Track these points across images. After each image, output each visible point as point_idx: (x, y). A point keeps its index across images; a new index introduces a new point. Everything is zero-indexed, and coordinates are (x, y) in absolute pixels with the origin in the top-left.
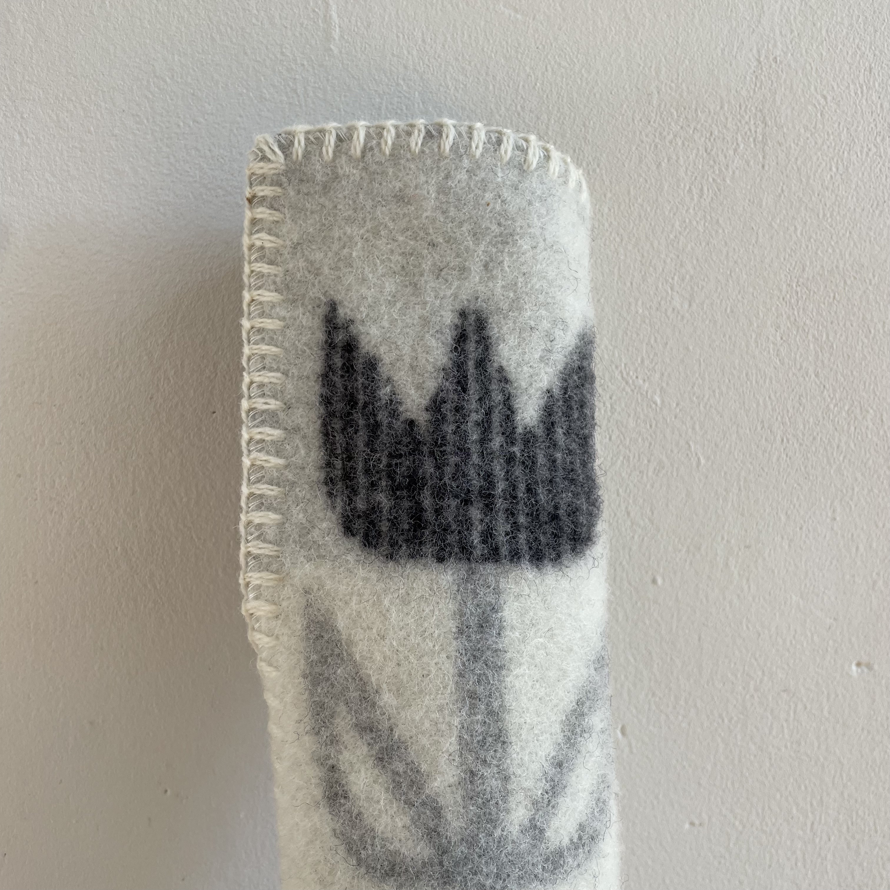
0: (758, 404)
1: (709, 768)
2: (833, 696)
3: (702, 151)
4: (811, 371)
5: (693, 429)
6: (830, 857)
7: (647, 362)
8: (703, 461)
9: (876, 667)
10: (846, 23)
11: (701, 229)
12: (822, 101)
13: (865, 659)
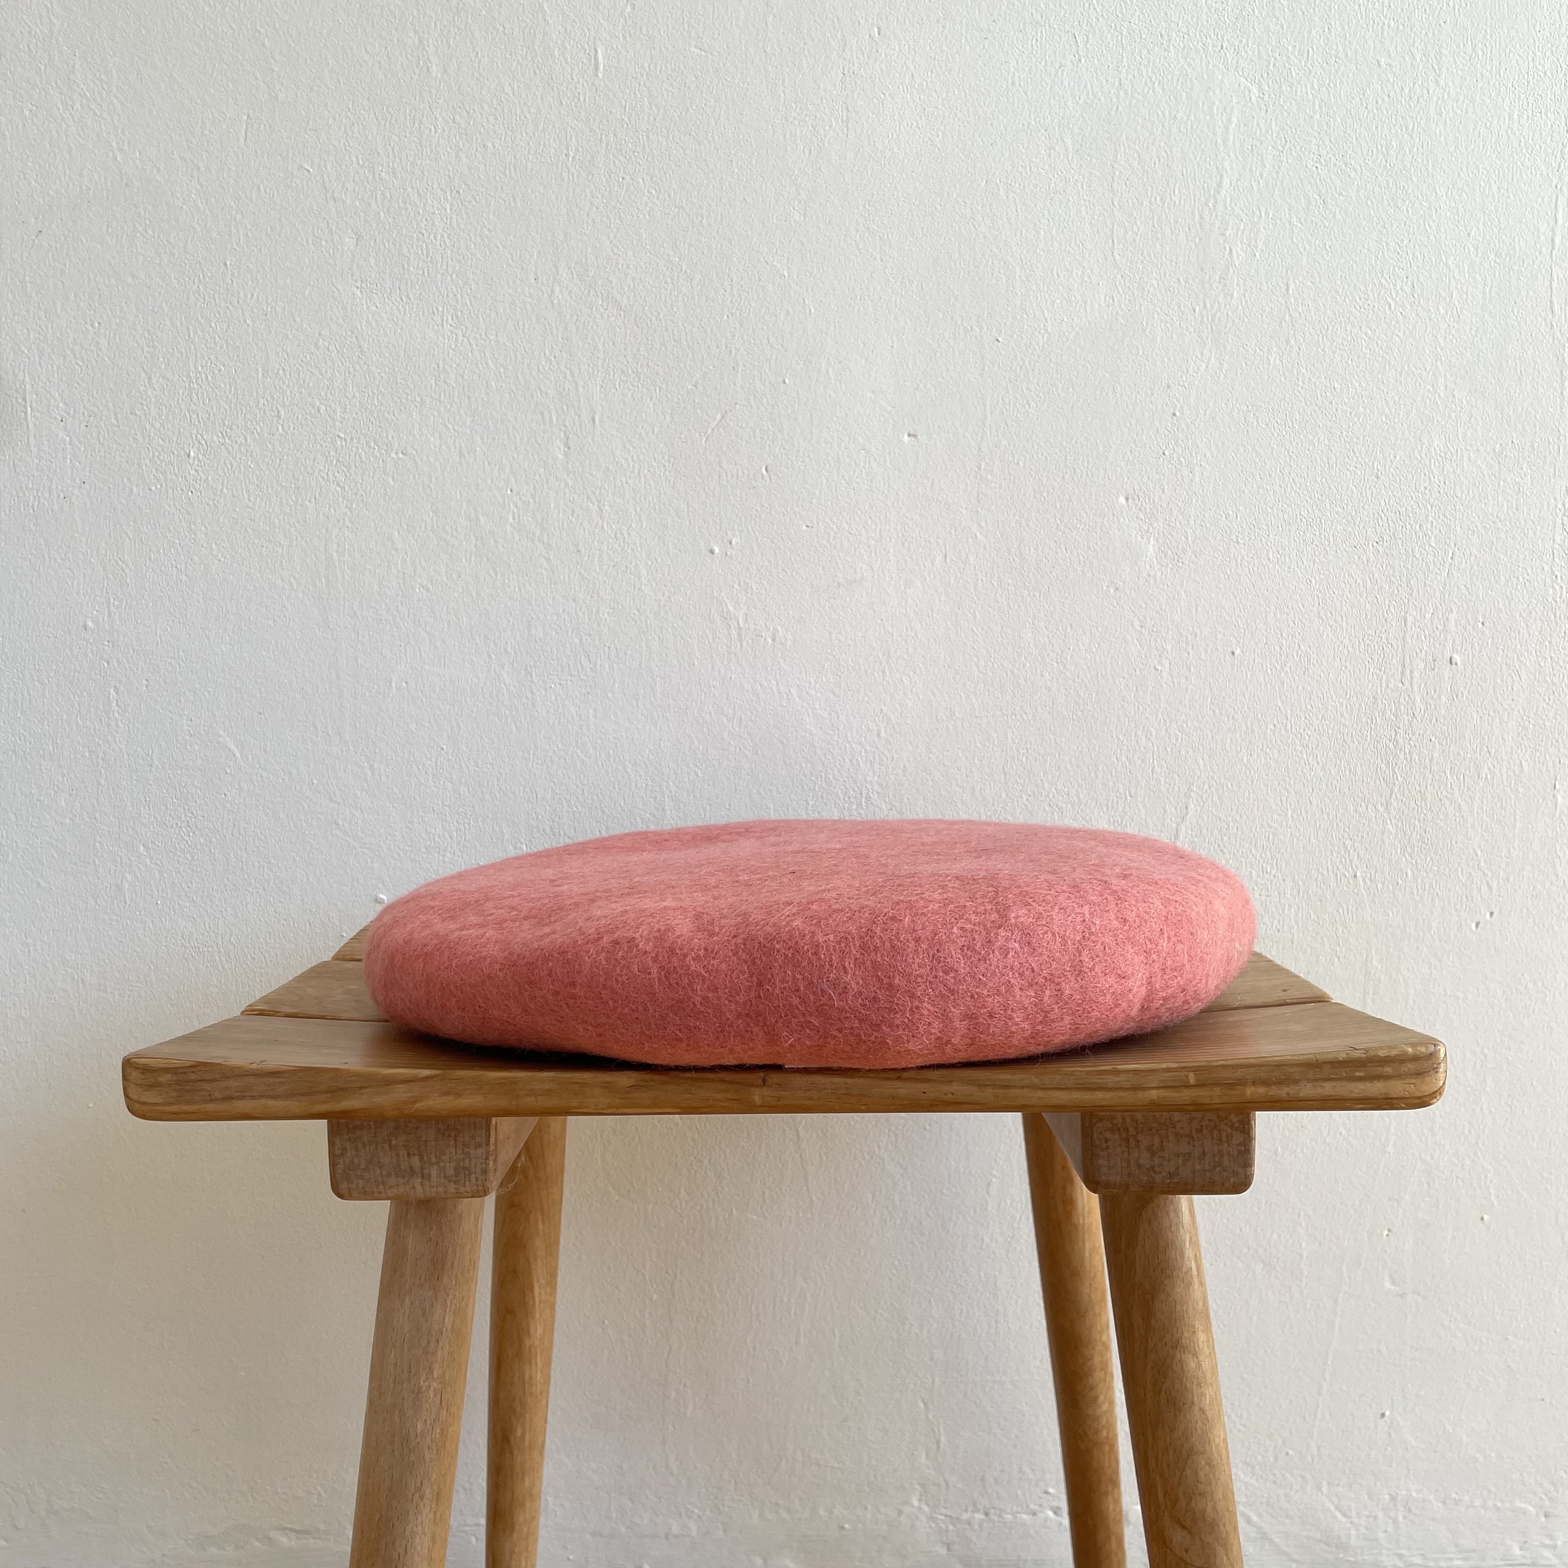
0: (846, 277)
1: (817, 492)
2: (892, 454)
3: (810, 128)
4: (878, 256)
5: (807, 291)
6: (891, 551)
7: (779, 252)
8: (813, 311)
9: (919, 437)
10: (897, 48)
11: (810, 173)
12: (883, 96)
13: (912, 432)
